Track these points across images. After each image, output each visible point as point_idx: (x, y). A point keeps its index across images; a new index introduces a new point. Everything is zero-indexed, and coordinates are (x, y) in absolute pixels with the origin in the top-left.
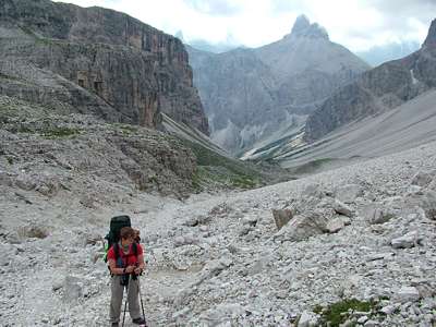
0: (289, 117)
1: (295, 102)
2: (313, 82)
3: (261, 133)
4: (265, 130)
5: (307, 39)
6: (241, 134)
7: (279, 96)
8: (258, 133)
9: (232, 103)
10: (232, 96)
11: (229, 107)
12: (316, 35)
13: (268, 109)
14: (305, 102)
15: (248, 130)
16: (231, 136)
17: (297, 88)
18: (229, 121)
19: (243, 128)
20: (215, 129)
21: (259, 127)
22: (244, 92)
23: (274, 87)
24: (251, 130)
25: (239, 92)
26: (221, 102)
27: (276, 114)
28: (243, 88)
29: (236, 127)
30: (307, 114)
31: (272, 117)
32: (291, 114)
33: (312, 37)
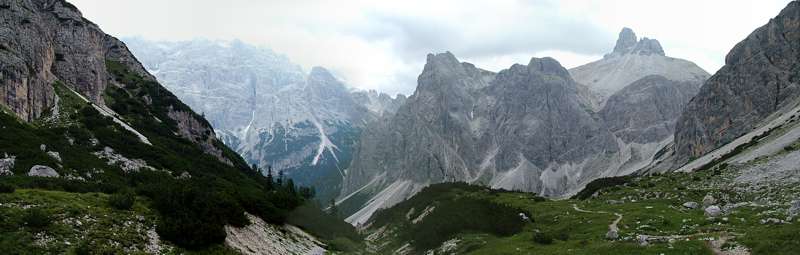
0: (625, 148)
1: (631, 123)
2: (658, 90)
3: (578, 175)
4: (584, 170)
5: (637, 55)
6: (541, 178)
7: (604, 118)
8: (572, 174)
9: (526, 127)
10: (527, 116)
11: (522, 135)
12: (648, 51)
13: (588, 137)
14: (648, 123)
15: (554, 170)
16: (523, 180)
17: (633, 102)
18: (521, 156)
19: (545, 167)
20: (498, 170)
21: (574, 165)
22: (546, 107)
23: (596, 108)
24: (558, 172)
25: (538, 109)
26: (508, 127)
27: (602, 143)
28: (544, 102)
29: (533, 166)
30: (653, 141)
31: (595, 149)
32: (627, 143)
33: (643, 53)
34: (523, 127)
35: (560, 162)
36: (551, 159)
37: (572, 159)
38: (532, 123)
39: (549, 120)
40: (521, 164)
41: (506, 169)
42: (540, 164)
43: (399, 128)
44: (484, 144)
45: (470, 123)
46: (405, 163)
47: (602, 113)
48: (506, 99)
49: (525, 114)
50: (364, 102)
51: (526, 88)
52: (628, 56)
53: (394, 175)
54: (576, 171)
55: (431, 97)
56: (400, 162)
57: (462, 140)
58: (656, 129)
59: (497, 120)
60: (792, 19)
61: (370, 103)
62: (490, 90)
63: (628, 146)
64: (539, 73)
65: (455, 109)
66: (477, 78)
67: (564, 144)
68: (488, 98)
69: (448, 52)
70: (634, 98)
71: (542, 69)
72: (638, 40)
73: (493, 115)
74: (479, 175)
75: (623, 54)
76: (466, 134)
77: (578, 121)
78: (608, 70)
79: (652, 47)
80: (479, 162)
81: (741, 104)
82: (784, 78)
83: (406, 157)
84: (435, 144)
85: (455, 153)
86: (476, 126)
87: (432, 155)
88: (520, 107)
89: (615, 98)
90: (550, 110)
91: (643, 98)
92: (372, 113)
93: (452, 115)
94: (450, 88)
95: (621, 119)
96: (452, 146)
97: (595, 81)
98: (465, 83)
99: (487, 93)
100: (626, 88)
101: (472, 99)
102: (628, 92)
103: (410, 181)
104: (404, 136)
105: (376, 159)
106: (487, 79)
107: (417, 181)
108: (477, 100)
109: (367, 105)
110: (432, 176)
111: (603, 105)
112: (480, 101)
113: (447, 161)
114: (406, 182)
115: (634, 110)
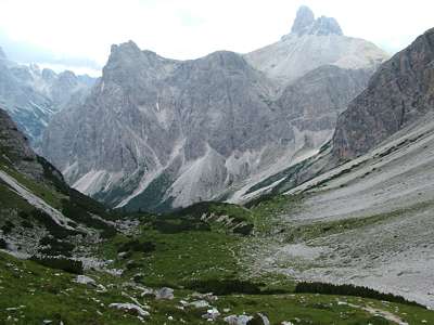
0: (299, 135)
1: (306, 112)
2: (330, 80)
3: (258, 161)
4: (263, 157)
5: (314, 36)
6: (226, 165)
7: (281, 106)
8: (253, 161)
9: (211, 119)
10: (211, 109)
11: (207, 126)
12: (326, 31)
13: (266, 126)
14: (320, 112)
15: (237, 158)
16: (210, 168)
17: (307, 92)
18: (207, 146)
19: (229, 155)
20: (188, 159)
21: (254, 153)
22: (228, 101)
23: (273, 97)
24: (241, 158)
25: (220, 103)
26: (194, 119)
27: (279, 132)
28: (226, 96)
29: (218, 154)
30: (325, 129)
31: (272, 136)
32: (301, 131)
33: (320, 33)
34: (207, 119)
35: (241, 150)
36: (234, 148)
37: (252, 147)
38: (216, 116)
39: (231, 113)
40: (207, 154)
41: (195, 158)
42: (225, 153)
43: (88, 119)
44: (172, 135)
45: (157, 114)
46: (98, 154)
47: (280, 103)
48: (189, 92)
49: (209, 106)
50: (24, 79)
51: (208, 82)
52: (306, 37)
53: (88, 166)
54: (256, 158)
55: (118, 90)
56: (92, 153)
57: (151, 132)
58: (328, 118)
59: (183, 111)
60: (419, 52)
61: (32, 79)
62: (173, 81)
63: (303, 133)
64: (219, 68)
65: (142, 103)
66: (158, 68)
67: (245, 134)
68: (171, 88)
69: (131, 42)
70: (309, 89)
71: (222, 64)
72: (316, 18)
73: (179, 106)
74: (168, 163)
75: (300, 35)
76: (155, 127)
77: (256, 112)
78: (285, 54)
79: (329, 27)
80: (169, 152)
81: (374, 124)
82: (409, 104)
83: (98, 147)
84: (126, 136)
85: (145, 143)
86: (163, 117)
87: (124, 146)
88: (203, 101)
89: (291, 88)
90: (231, 103)
91: (317, 89)
92: (38, 93)
93: (141, 109)
94: (135, 80)
95: (297, 108)
96: (142, 136)
97: (273, 66)
98: (148, 73)
99: (170, 84)
100: (301, 79)
101: (156, 90)
102: (303, 82)
103: (105, 172)
104: (94, 127)
105: (65, 150)
106: (168, 68)
107: (110, 170)
108: (161, 92)
109: (30, 83)
110: (126, 165)
111: (280, 94)
112: (164, 92)
113: (138, 151)
114: (100, 172)
115: (309, 100)
